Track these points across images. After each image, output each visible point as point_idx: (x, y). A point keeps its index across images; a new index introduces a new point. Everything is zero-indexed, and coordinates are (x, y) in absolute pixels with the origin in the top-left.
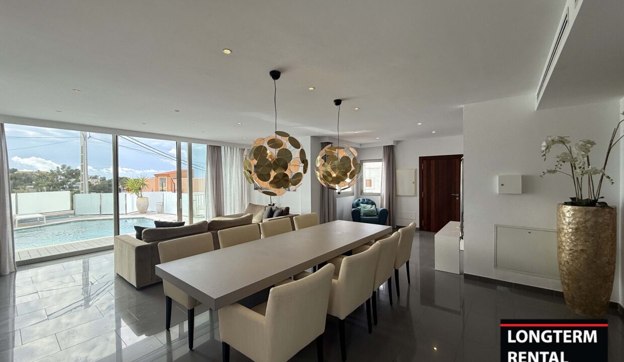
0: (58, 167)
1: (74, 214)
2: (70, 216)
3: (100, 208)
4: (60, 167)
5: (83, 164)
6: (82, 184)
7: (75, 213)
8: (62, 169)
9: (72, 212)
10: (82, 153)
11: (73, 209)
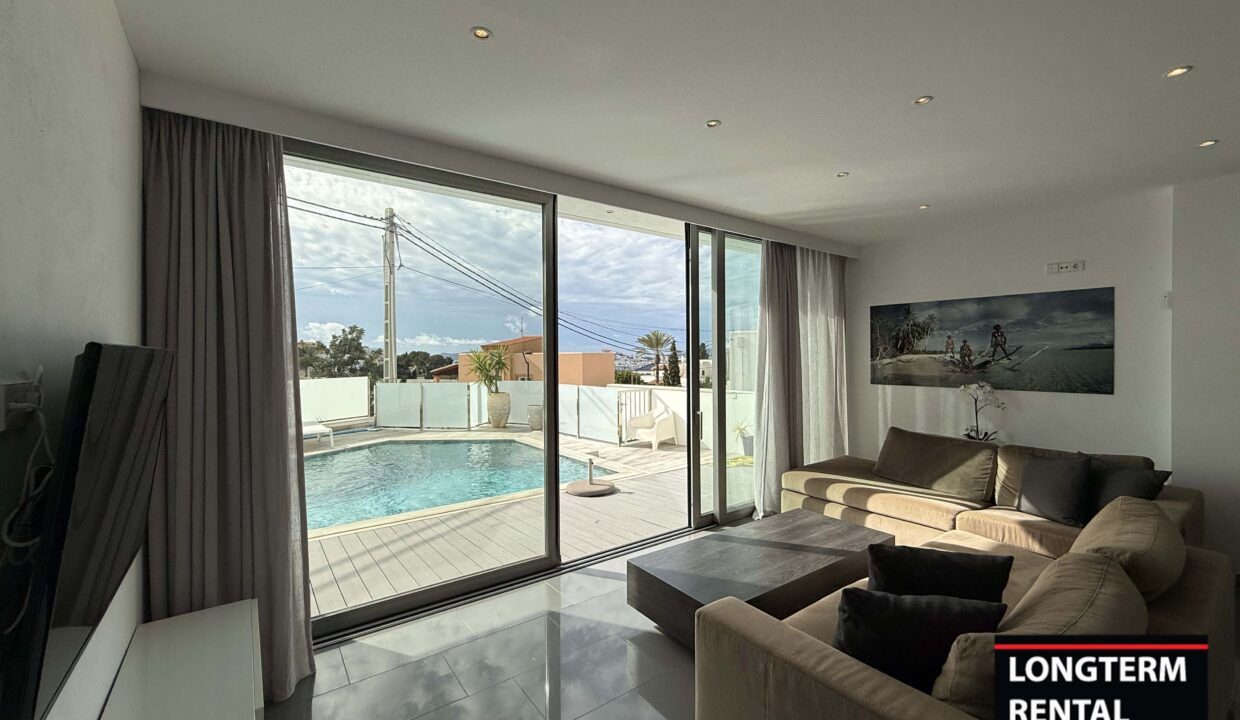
0: (344, 331)
1: (375, 426)
2: (369, 429)
3: (421, 411)
4: (348, 330)
5: (388, 321)
6: (387, 362)
7: (376, 422)
8: (350, 333)
9: (372, 420)
10: (386, 300)
11: (372, 415)
